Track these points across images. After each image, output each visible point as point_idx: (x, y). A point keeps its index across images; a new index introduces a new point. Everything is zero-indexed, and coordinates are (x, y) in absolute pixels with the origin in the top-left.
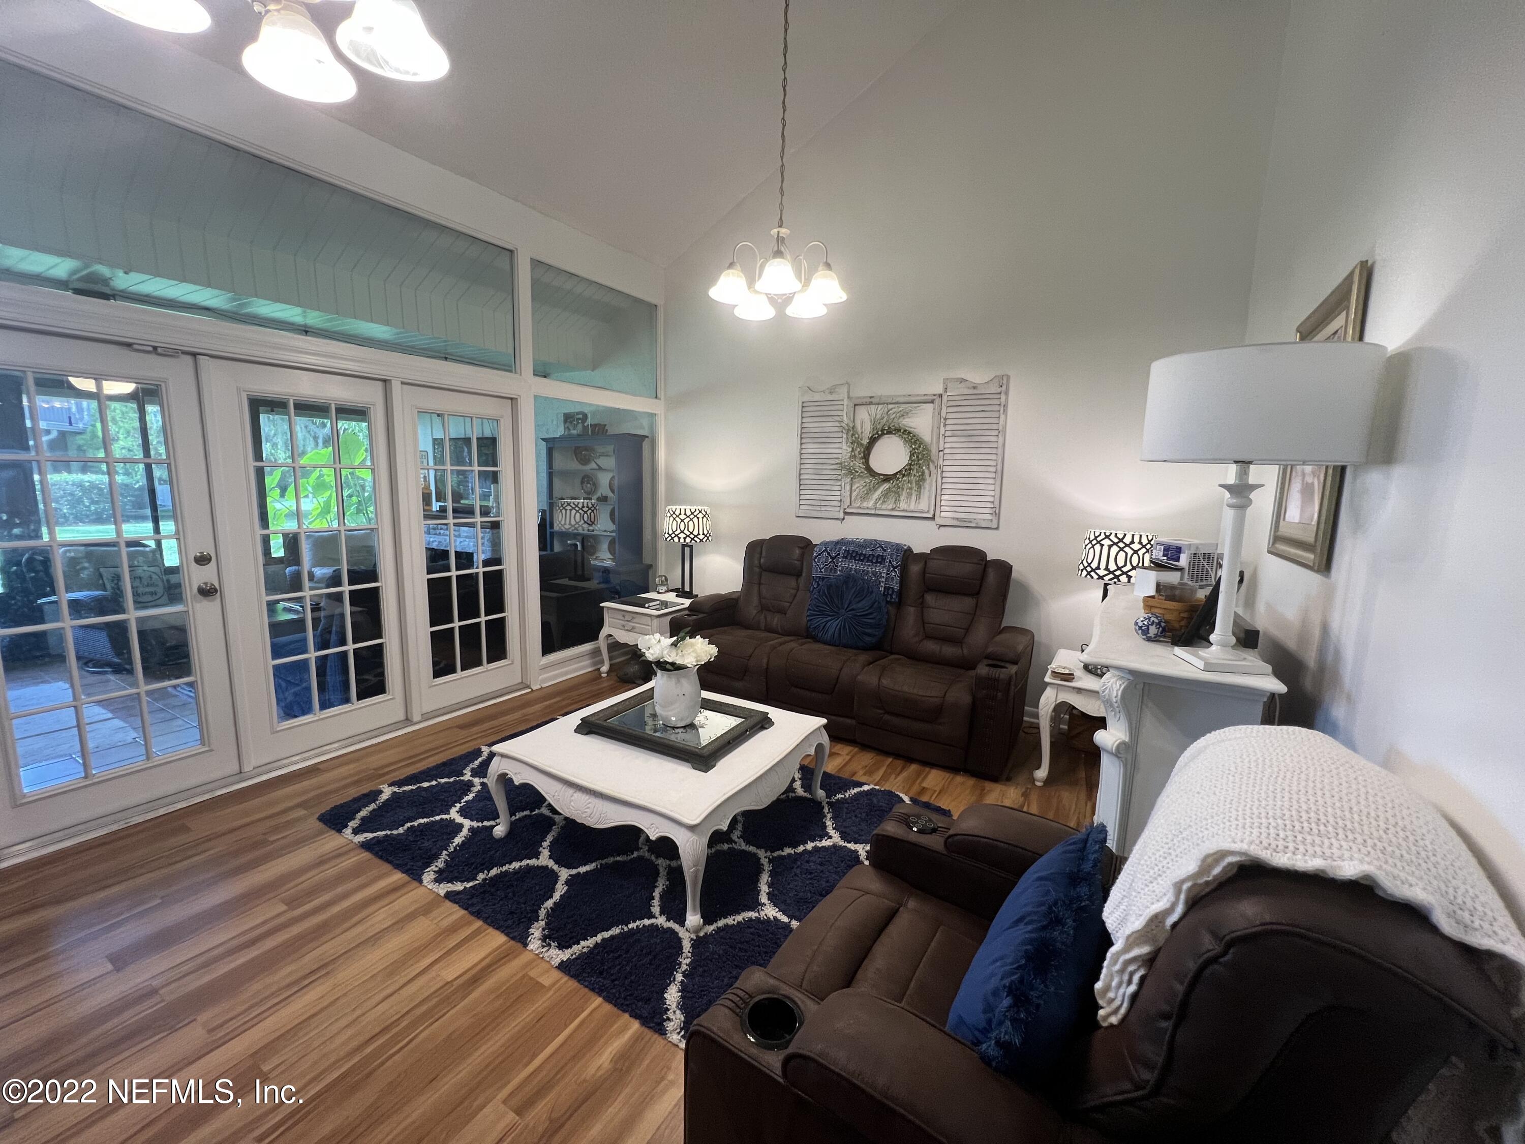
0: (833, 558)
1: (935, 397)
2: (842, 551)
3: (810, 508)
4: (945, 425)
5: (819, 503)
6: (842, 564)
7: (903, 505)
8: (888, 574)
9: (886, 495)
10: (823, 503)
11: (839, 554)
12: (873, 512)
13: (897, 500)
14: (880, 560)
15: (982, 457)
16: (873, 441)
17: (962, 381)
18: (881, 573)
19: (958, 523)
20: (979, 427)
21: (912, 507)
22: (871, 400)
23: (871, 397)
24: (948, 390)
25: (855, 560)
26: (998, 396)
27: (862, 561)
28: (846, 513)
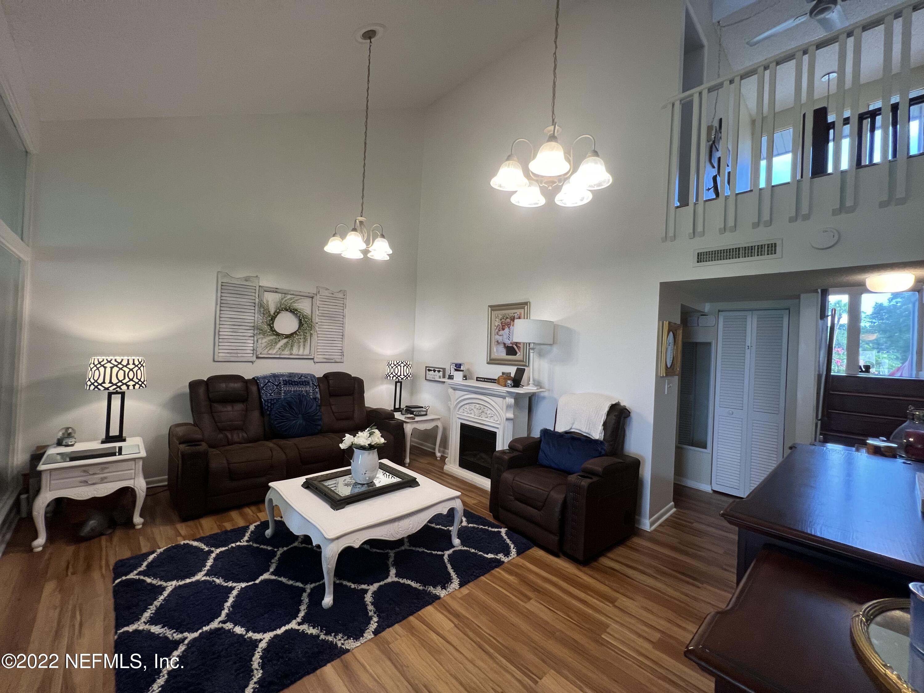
0: (277, 386)
1: (314, 295)
2: (282, 382)
3: (228, 355)
4: (319, 310)
5: (235, 351)
6: (284, 389)
7: (295, 351)
8: (313, 390)
9: (286, 344)
10: (238, 351)
11: (280, 383)
12: (278, 356)
13: (292, 349)
14: (306, 383)
15: (336, 328)
16: (277, 313)
17: (327, 289)
18: (309, 390)
19: (325, 360)
20: (334, 313)
21: (301, 352)
22: (276, 290)
23: (276, 289)
24: (320, 292)
25: (292, 385)
26: (343, 300)
27: (297, 385)
28: (258, 358)
